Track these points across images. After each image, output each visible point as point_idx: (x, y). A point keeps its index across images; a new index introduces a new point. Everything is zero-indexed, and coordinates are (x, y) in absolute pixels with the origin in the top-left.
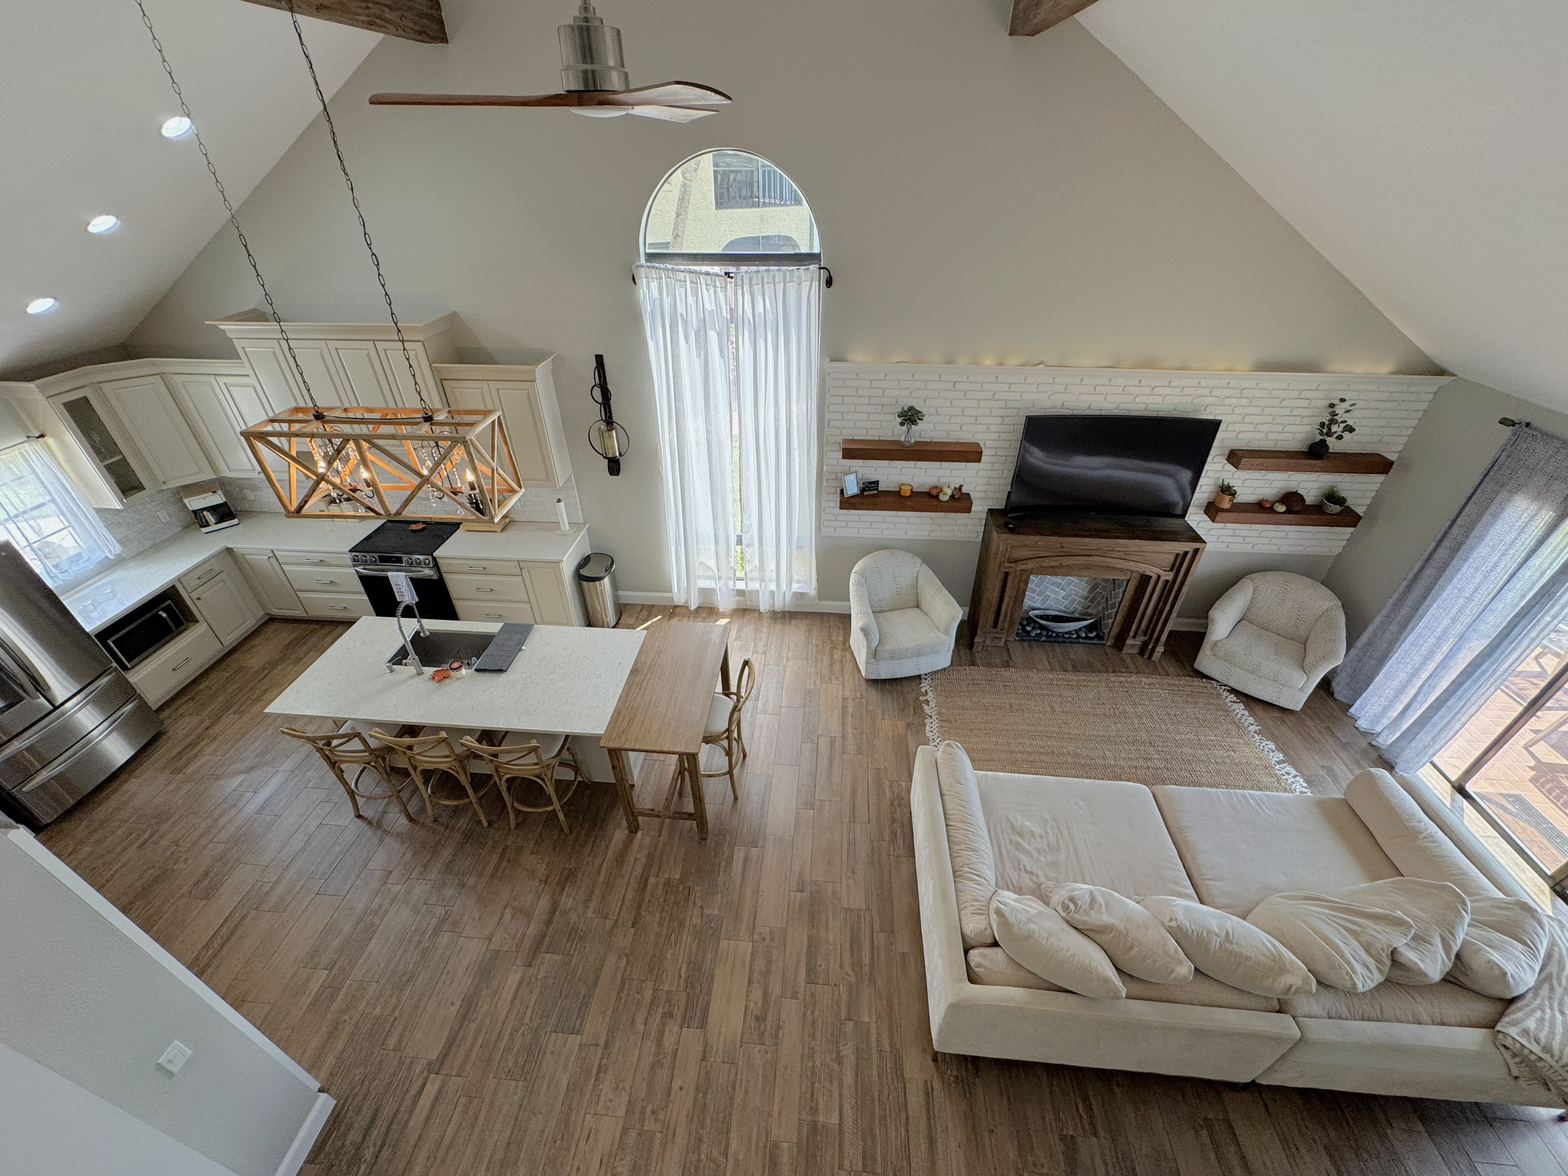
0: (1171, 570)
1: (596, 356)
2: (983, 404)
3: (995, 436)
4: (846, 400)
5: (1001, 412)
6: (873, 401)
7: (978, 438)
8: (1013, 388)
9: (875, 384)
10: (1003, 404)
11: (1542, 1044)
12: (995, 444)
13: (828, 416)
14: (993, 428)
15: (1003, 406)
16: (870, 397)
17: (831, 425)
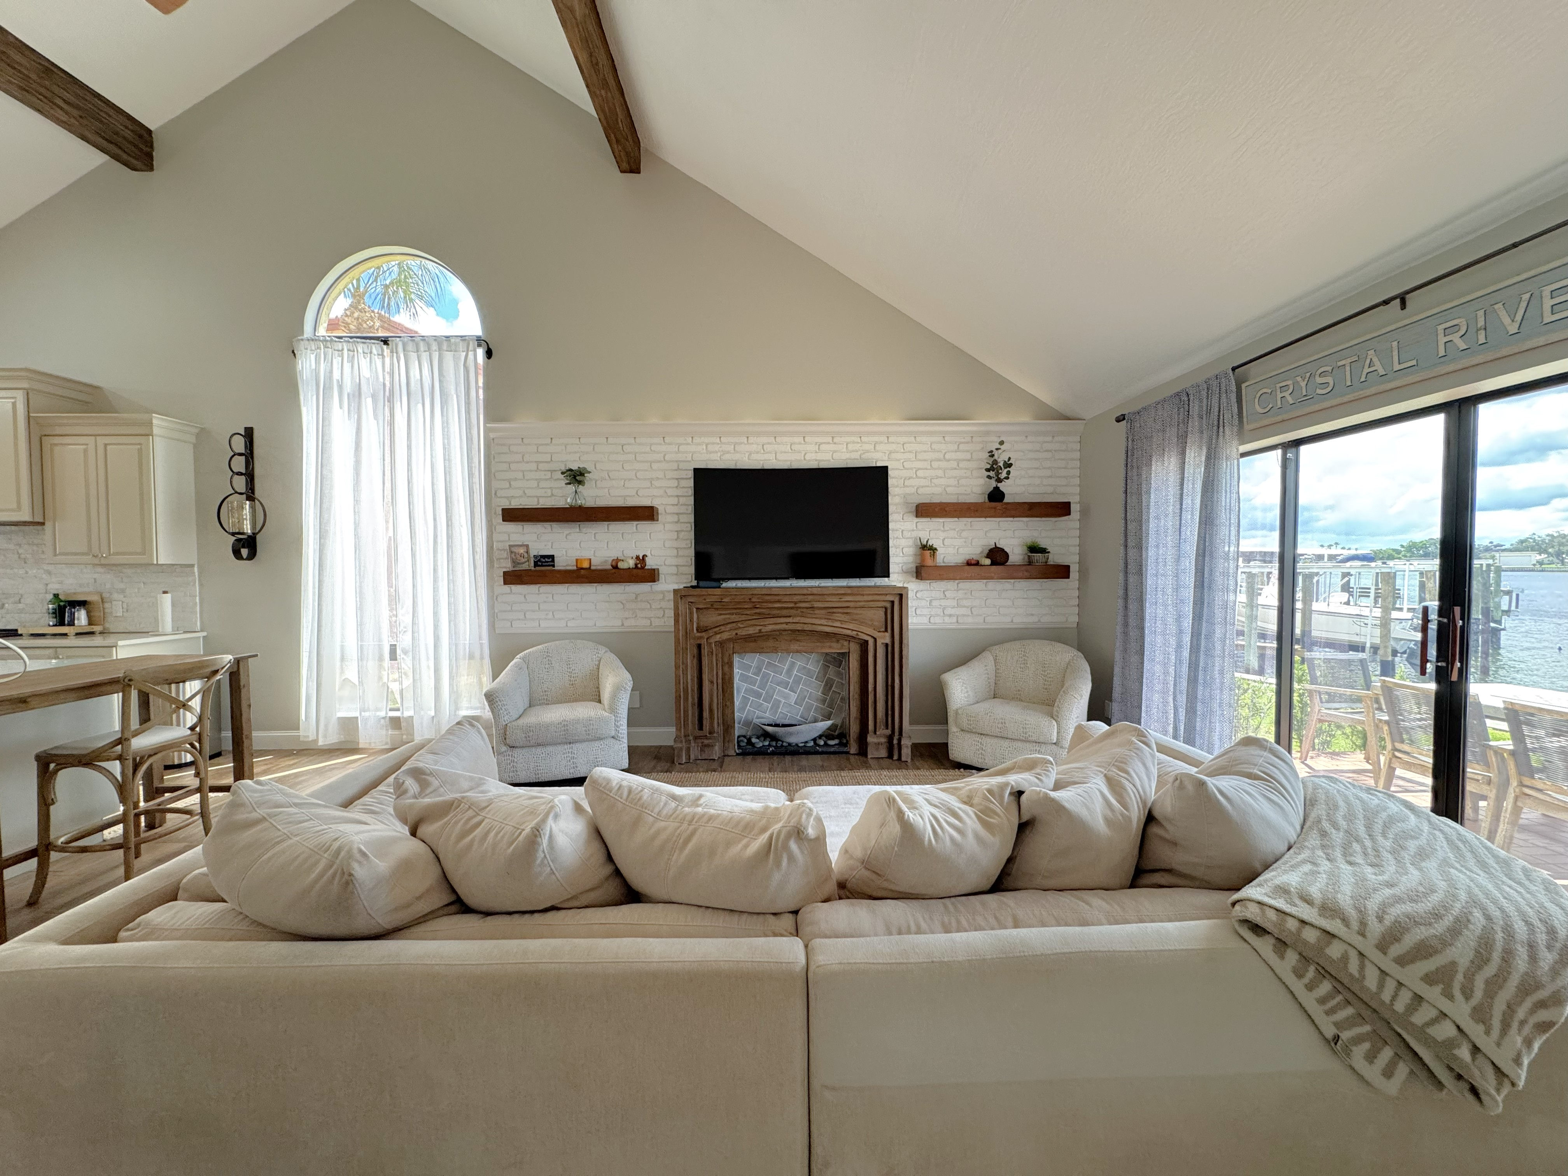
0: (886, 631)
1: (245, 428)
2: (655, 466)
3: (675, 501)
4: (513, 466)
5: (676, 475)
6: (541, 466)
7: (655, 503)
8: (682, 448)
9: (541, 449)
10: (675, 466)
11: (1318, 902)
12: (675, 509)
13: (495, 485)
14: (669, 492)
15: (676, 468)
16: (538, 462)
17: (499, 493)
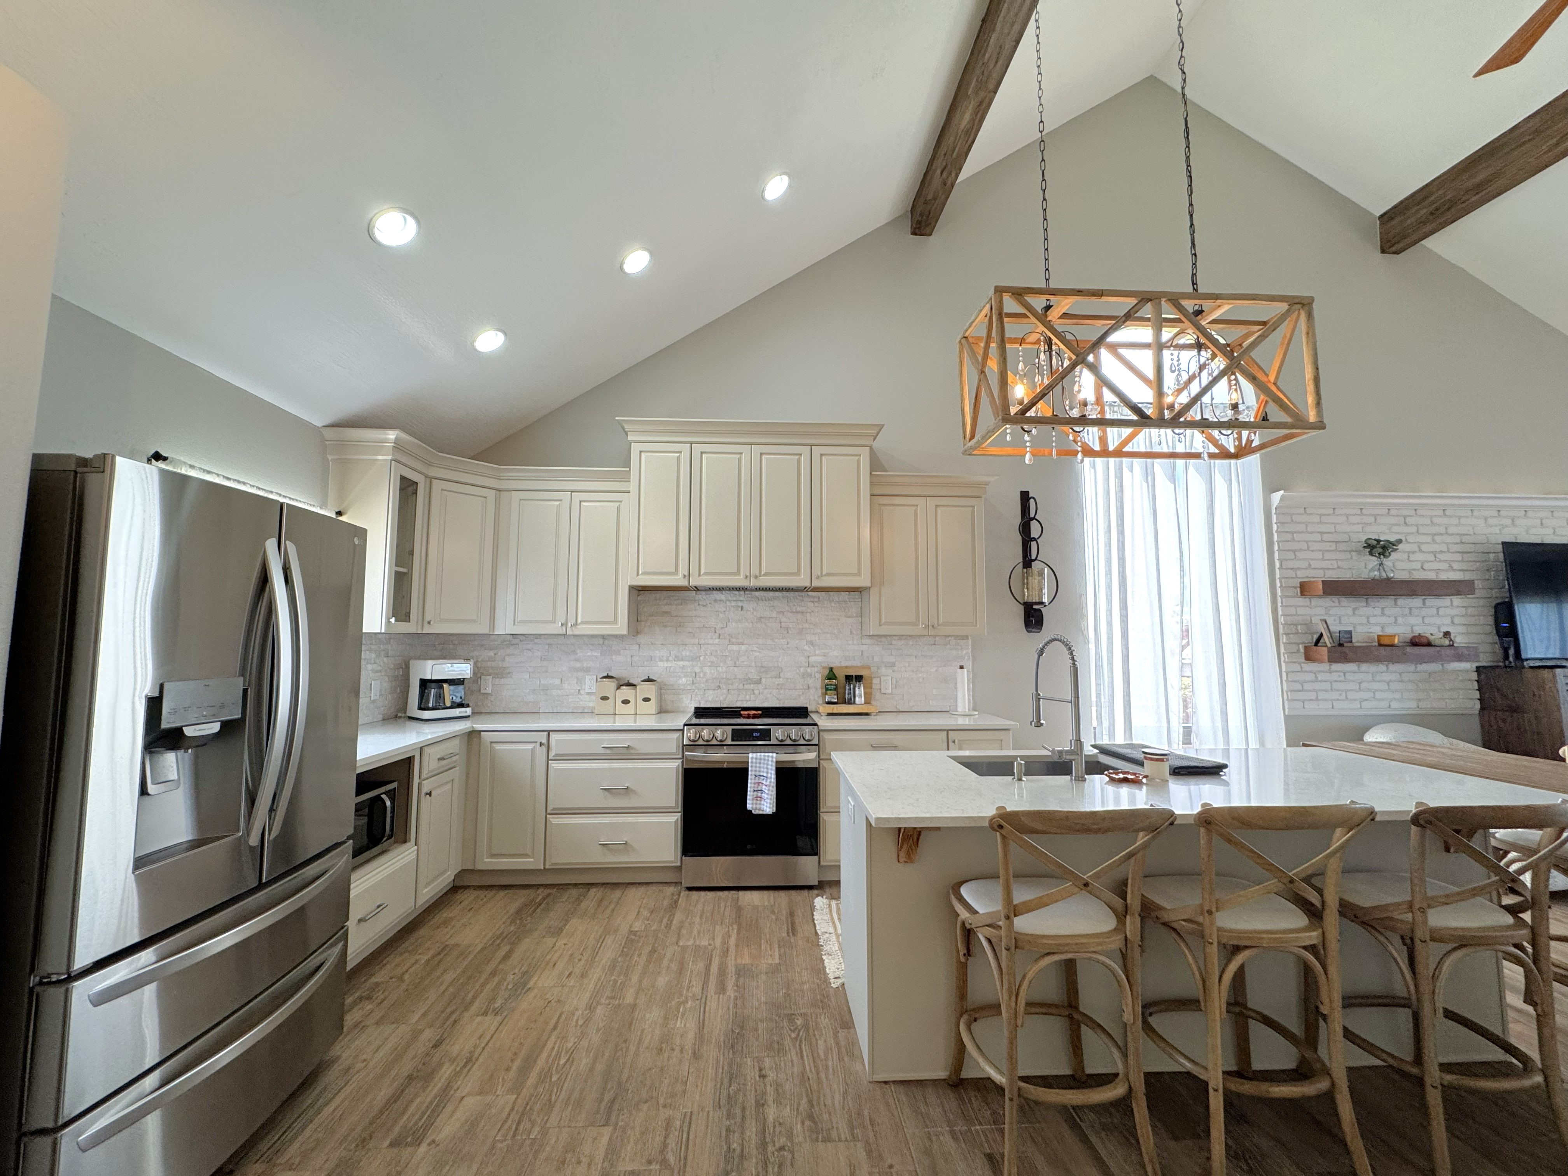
1: (1022, 492)
2: (1438, 539)
4: (1297, 537)
9: (1324, 519)
10: (1458, 538)
13: (1279, 556)
15: (1459, 541)
16: (1321, 533)
17: (1285, 565)
